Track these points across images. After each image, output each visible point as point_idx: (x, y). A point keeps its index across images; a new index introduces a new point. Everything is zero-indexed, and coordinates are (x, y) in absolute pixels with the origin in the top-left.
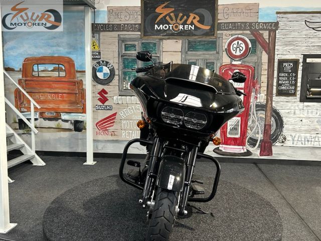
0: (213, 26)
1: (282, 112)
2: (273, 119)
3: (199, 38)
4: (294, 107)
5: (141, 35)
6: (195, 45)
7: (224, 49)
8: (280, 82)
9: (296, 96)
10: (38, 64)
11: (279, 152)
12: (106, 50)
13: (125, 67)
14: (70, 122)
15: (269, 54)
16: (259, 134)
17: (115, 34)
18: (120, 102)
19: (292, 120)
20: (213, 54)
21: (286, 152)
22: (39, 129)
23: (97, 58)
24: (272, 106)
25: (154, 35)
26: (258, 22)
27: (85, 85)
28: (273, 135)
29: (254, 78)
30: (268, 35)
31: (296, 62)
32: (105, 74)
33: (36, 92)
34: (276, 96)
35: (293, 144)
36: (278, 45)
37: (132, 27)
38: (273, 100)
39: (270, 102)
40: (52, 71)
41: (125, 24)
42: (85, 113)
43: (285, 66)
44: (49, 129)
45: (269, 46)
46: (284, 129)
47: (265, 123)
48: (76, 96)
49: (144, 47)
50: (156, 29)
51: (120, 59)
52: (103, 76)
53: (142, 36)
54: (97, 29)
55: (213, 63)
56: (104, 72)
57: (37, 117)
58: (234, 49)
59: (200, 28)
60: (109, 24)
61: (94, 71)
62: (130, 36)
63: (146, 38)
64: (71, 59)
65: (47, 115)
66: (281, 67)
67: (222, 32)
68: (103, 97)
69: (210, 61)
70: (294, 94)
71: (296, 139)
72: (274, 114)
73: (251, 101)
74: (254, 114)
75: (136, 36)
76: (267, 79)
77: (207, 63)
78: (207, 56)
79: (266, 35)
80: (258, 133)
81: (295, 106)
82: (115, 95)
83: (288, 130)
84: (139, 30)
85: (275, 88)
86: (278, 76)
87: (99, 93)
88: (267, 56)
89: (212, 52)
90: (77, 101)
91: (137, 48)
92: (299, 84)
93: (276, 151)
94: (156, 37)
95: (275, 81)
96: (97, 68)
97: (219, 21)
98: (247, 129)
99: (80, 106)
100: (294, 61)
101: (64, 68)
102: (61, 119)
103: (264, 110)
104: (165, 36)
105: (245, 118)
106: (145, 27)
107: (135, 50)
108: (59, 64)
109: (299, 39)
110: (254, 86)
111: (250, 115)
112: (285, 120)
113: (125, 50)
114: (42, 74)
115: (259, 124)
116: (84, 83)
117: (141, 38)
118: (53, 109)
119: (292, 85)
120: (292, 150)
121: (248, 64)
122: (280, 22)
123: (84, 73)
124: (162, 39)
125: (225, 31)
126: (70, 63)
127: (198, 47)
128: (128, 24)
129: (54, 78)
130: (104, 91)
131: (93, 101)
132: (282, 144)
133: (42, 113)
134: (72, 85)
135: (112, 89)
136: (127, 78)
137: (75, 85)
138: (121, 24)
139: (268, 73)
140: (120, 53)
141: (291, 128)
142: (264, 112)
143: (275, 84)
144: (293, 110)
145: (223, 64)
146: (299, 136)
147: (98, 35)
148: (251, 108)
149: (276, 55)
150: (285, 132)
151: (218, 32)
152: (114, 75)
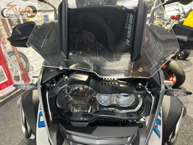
2: (21, 58)
28: (26, 68)
47: (18, 63)
71: (37, 65)
73: (3, 51)
76: (5, 32)
80: (17, 71)
98: (9, 72)
105: (5, 65)
111: (7, 61)
115: (16, 65)
132: (32, 71)
139: (5, 27)
141: (32, 60)
148: (5, 56)
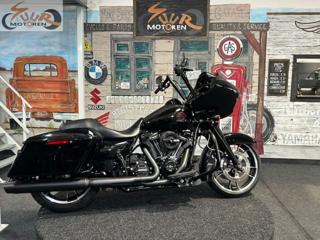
0: (205, 27)
1: (273, 112)
2: (264, 118)
3: (192, 38)
4: (285, 107)
5: (133, 35)
6: (188, 45)
7: (216, 49)
8: (271, 82)
9: (287, 96)
10: (29, 64)
11: (270, 151)
12: (99, 49)
13: (117, 67)
14: (62, 122)
15: (260, 54)
16: (250, 133)
17: (108, 34)
18: (113, 102)
19: (283, 119)
20: (206, 54)
21: (277, 151)
22: (31, 129)
23: (89, 58)
24: (263, 105)
25: (147, 35)
26: (249, 23)
27: (78, 84)
28: (265, 134)
29: (245, 78)
30: (259, 35)
31: (286, 62)
32: (97, 74)
33: (29, 92)
34: (267, 95)
35: (284, 142)
36: (269, 46)
37: (124, 27)
38: (264, 99)
39: (261, 102)
40: (43, 71)
41: (117, 24)
42: (78, 113)
43: (276, 66)
44: (41, 129)
45: (260, 46)
46: (275, 129)
47: (256, 122)
48: (68, 96)
49: (136, 47)
50: (148, 29)
51: (113, 59)
52: (95, 77)
53: (135, 36)
54: (89, 28)
55: (206, 63)
56: (96, 72)
57: (29, 117)
58: (226, 49)
59: (192, 29)
60: (101, 24)
61: (87, 71)
62: (123, 36)
63: (138, 38)
64: (63, 59)
65: (39, 114)
66: (272, 67)
67: (214, 32)
68: (95, 97)
69: (202, 61)
70: (285, 94)
71: (287, 138)
72: (265, 113)
73: (243, 101)
74: (245, 114)
75: (129, 36)
76: (258, 79)
77: (199, 63)
78: (200, 57)
79: (257, 35)
81: (286, 105)
82: (108, 94)
83: (279, 129)
84: (132, 30)
85: (266, 88)
86: (269, 76)
87: (92, 93)
88: (259, 56)
89: (204, 53)
90: (70, 100)
91: (130, 48)
92: (290, 84)
93: (267, 150)
94: (148, 37)
95: (266, 80)
96: (90, 68)
97: (211, 22)
98: (238, 128)
99: (72, 106)
100: (285, 62)
101: (56, 68)
102: (53, 119)
103: (255, 110)
104: (157, 36)
105: (236, 117)
106: (137, 27)
107: (128, 50)
108: (50, 64)
109: (289, 40)
110: (245, 86)
111: (241, 114)
112: (275, 119)
113: (118, 50)
114: (33, 74)
115: (251, 123)
116: (76, 82)
117: (133, 38)
118: (45, 109)
119: (282, 85)
120: (283, 149)
121: (239, 64)
122: (270, 23)
123: (76, 73)
124: (155, 39)
125: (217, 32)
126: (62, 63)
127: (190, 47)
128: (120, 24)
129: (46, 77)
130: (96, 91)
131: (85, 101)
132: (273, 143)
133: (34, 112)
134: (64, 85)
135: (104, 89)
136: (120, 78)
137: (67, 85)
138: (113, 24)
139: (259, 73)
140: (112, 52)
141: (281, 127)
142: (255, 112)
143: (266, 84)
144: (284, 110)
145: (215, 64)
146: (290, 135)
147: (90, 35)
148: (242, 107)
149: (267, 56)
150: (276, 131)
151: (210, 32)
152: (107, 75)
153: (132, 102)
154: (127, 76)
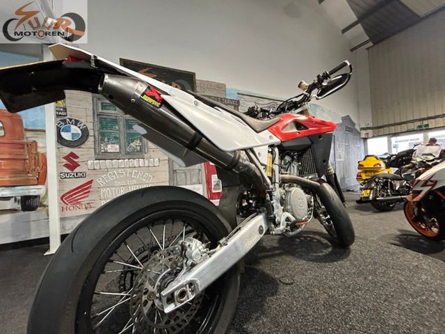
12: (75, 106)
13: (102, 127)
14: (12, 199)
18: (97, 167)
26: (226, 98)
32: (73, 135)
48: (25, 163)
51: (96, 119)
52: (71, 137)
56: (72, 132)
61: (59, 130)
68: (71, 163)
82: (89, 159)
87: (66, 158)
90: (27, 169)
96: (62, 127)
99: (32, 176)
101: (1, 125)
107: (115, 110)
113: (102, 109)
116: (40, 145)
122: (240, 101)
123: (40, 133)
131: (57, 167)
134: (17, 148)
136: (106, 140)
137: (23, 148)
140: (95, 110)
152: (88, 136)
153: (123, 166)
154: (116, 138)
